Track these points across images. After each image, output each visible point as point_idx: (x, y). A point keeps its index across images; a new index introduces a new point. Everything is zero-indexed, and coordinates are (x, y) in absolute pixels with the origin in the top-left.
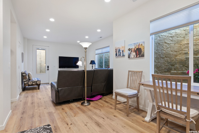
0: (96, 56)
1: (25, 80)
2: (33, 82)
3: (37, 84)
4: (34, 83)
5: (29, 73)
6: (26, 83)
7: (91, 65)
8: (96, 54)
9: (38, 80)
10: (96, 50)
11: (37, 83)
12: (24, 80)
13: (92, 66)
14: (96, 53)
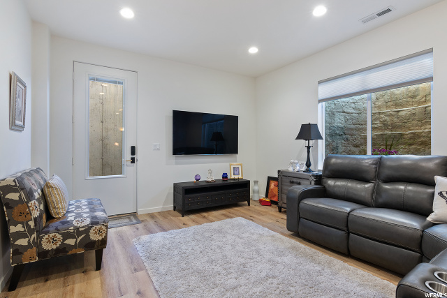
0: (321, 107)
1: (19, 228)
2: (67, 236)
3: (89, 245)
4: (71, 242)
5: (48, 185)
6: (23, 242)
7: (303, 143)
8: (320, 101)
9: (95, 222)
10: (320, 82)
11: (88, 236)
12: (13, 229)
13: (308, 147)
14: (322, 95)
